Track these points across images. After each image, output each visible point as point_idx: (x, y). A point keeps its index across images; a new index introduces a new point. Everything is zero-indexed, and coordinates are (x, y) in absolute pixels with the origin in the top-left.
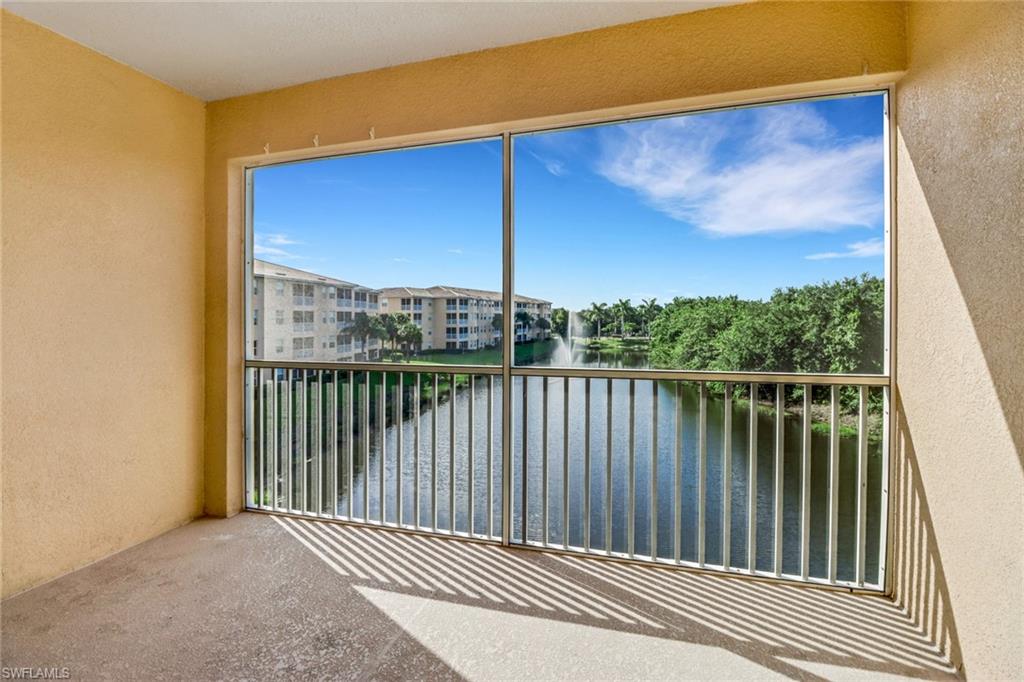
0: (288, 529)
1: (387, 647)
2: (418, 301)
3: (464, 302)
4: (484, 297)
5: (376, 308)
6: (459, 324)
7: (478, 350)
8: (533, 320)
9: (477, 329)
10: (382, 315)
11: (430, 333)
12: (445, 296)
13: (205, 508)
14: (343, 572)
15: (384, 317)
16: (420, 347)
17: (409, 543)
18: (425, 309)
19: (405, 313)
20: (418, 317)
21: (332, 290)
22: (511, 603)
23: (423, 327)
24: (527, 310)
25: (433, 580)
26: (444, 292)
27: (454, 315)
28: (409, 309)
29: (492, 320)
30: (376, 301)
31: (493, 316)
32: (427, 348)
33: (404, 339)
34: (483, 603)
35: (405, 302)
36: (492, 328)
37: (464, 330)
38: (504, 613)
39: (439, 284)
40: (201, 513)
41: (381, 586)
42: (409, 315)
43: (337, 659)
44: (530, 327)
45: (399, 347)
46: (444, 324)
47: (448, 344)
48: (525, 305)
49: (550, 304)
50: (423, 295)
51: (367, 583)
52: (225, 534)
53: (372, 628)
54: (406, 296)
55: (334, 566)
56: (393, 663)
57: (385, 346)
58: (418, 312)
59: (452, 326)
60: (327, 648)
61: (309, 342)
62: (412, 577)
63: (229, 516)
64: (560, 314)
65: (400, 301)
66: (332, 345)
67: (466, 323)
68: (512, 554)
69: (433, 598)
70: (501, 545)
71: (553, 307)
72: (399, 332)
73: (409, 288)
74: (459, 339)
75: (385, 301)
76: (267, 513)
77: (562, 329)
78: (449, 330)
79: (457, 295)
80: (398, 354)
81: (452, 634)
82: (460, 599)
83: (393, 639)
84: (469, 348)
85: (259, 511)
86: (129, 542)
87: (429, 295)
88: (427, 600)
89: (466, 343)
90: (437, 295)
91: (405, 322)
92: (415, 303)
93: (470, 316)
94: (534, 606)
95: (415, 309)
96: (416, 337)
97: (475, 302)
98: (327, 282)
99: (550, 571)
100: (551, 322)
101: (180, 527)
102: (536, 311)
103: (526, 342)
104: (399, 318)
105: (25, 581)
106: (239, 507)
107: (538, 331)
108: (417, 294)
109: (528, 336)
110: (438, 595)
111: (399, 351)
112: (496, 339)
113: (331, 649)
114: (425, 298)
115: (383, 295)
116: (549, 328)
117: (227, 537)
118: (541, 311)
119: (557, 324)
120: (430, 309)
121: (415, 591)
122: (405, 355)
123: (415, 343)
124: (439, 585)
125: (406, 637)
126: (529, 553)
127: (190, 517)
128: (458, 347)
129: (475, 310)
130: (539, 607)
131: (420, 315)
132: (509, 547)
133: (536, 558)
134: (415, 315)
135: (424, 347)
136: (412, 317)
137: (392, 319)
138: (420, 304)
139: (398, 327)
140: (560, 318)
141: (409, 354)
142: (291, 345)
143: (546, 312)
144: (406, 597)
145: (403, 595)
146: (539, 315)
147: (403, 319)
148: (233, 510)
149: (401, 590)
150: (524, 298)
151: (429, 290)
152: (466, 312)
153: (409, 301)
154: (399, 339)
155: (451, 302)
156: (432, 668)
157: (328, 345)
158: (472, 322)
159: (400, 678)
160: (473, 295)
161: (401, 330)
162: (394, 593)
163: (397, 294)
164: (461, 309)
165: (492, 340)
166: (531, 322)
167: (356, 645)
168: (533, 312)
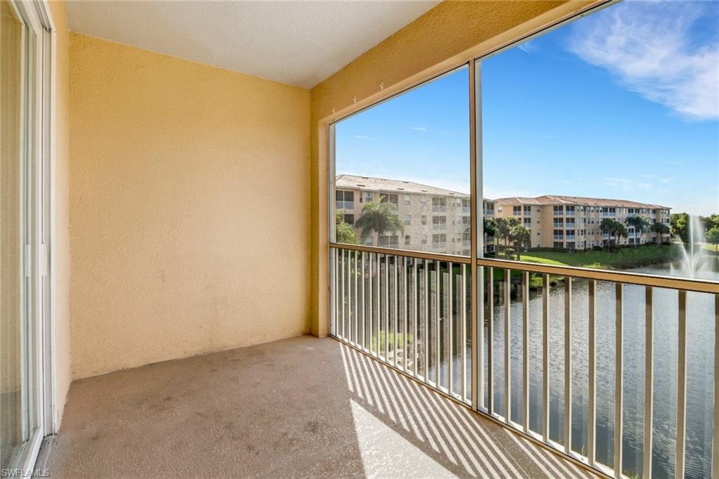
0: (343, 352)
1: (340, 447)
2: (528, 208)
3: (571, 208)
4: (591, 203)
5: (493, 213)
6: (566, 227)
7: (585, 250)
8: (647, 224)
9: (583, 232)
10: (497, 219)
11: (539, 234)
12: (551, 203)
13: (310, 329)
14: (351, 389)
15: (499, 220)
16: (530, 246)
17: (404, 384)
18: (533, 215)
19: (516, 217)
20: (528, 221)
21: (459, 201)
22: (445, 456)
23: (533, 228)
24: (640, 215)
25: (401, 416)
26: (552, 201)
27: (561, 220)
28: (520, 214)
29: (600, 224)
30: (493, 208)
31: (601, 220)
32: (536, 246)
33: (515, 238)
34: (425, 447)
35: (517, 209)
36: (600, 231)
37: (570, 233)
38: (434, 461)
39: (547, 194)
40: (308, 332)
41: (366, 406)
42: (520, 219)
43: (310, 440)
44: (643, 232)
45: (512, 244)
46: (552, 226)
47: (555, 243)
48: (638, 210)
49: (668, 209)
50: (531, 203)
51: (360, 401)
52: (311, 346)
53: (341, 430)
54: (517, 205)
55: (350, 383)
56: (335, 459)
57: (500, 243)
58: (527, 217)
59: (559, 228)
60: (310, 431)
61: (443, 238)
62: (389, 408)
63: (320, 336)
64: (682, 219)
65: (512, 208)
66: (459, 240)
67: (573, 226)
68: (476, 419)
69: (391, 427)
70: (470, 409)
71: (672, 212)
72: (510, 233)
73: (520, 198)
74: (566, 240)
75: (500, 208)
76: (338, 340)
77: (684, 233)
78: (556, 232)
79: (564, 202)
80: (511, 249)
81: (385, 458)
82: (410, 436)
83: (347, 442)
84: (576, 248)
85: (335, 338)
86: (269, 339)
87: (538, 203)
88: (387, 428)
89: (574, 243)
90: (545, 203)
91: (516, 225)
92: (525, 210)
93: (577, 220)
94: (461, 466)
95: (525, 214)
96: (525, 237)
97: (582, 208)
98: (455, 195)
99: (497, 445)
100: (670, 227)
101: (296, 337)
102: (652, 216)
103: (638, 246)
104: (511, 221)
105: (221, 346)
106: (326, 332)
107: (653, 235)
108: (527, 202)
109: (641, 239)
110: (397, 427)
111: (511, 247)
112: (605, 241)
113: (312, 433)
114: (533, 205)
115: (498, 204)
116: (668, 232)
117: (311, 349)
118: (658, 217)
119: (677, 228)
120: (538, 215)
121: (384, 418)
122: (516, 251)
123: (524, 242)
124: (403, 421)
125: (356, 447)
126: (491, 424)
127: (302, 333)
128: (565, 246)
129: (582, 215)
130: (464, 469)
131: (529, 219)
132: (476, 412)
133: (493, 430)
134: (525, 219)
135: (533, 245)
136: (522, 221)
137: (505, 222)
138: (530, 210)
139: (510, 228)
140: (682, 223)
141: (520, 251)
142: (431, 239)
143: (663, 218)
144: (376, 419)
145: (374, 417)
146: (655, 220)
147: (513, 222)
148: (323, 334)
149: (376, 413)
150: (636, 203)
151: (537, 199)
152: (573, 217)
153: (519, 208)
154: (511, 238)
155: (558, 208)
156: (355, 474)
157: (456, 240)
158: (579, 225)
159: (333, 470)
160: (579, 202)
161: (513, 230)
162: (370, 414)
163: (511, 203)
164: (567, 214)
165: (600, 242)
166: (645, 226)
167: (326, 437)
168: (647, 217)
